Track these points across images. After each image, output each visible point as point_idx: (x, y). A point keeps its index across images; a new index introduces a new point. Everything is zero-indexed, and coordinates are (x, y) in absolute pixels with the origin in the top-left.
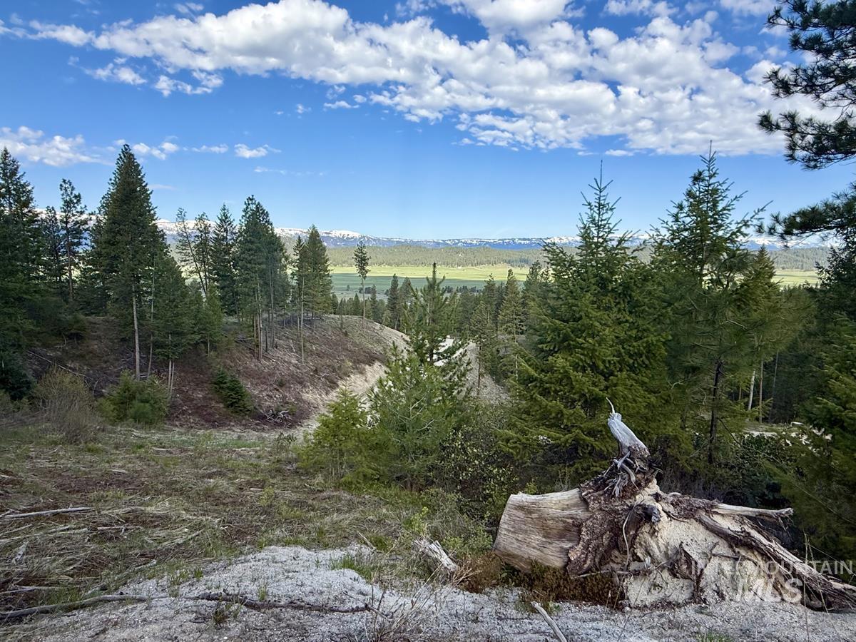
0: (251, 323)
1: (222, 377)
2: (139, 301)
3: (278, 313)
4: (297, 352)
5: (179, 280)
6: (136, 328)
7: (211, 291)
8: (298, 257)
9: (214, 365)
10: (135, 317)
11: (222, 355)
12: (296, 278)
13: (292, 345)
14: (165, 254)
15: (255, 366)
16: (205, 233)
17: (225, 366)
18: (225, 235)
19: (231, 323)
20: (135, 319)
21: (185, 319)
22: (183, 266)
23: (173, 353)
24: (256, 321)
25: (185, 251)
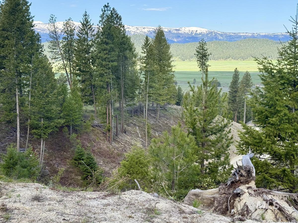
0: (105, 111)
1: (80, 155)
2: (21, 91)
3: (128, 103)
4: (142, 138)
5: (50, 74)
6: (18, 112)
7: (75, 84)
8: (145, 55)
9: (74, 144)
10: (17, 104)
11: (81, 137)
12: (143, 73)
13: (138, 131)
14: (40, 53)
15: (107, 147)
16: (71, 35)
17: (83, 146)
18: (86, 37)
19: (90, 110)
20: (17, 106)
21: (54, 107)
22: (53, 63)
23: (44, 133)
24: (109, 109)
25: (55, 51)
